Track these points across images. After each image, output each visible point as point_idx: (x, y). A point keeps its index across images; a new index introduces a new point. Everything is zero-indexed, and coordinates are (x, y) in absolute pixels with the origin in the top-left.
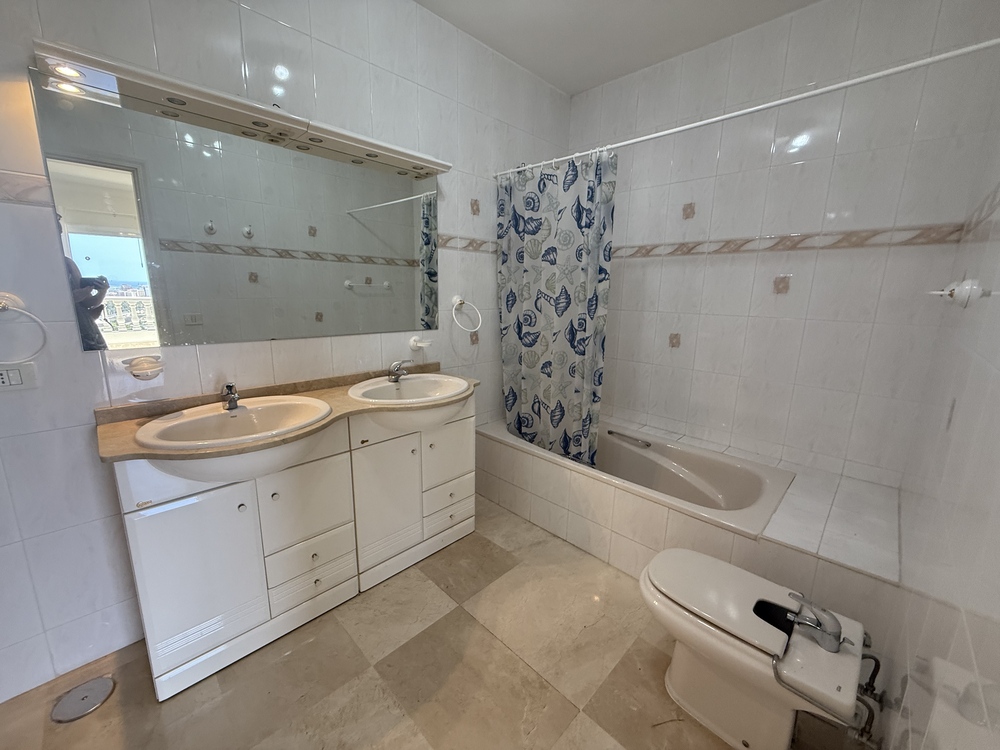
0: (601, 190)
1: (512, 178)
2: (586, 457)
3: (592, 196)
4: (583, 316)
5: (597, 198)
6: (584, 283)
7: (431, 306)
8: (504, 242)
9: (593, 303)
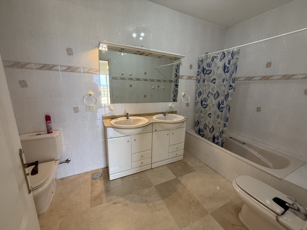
0: (233, 61)
1: (203, 57)
2: (220, 144)
3: (230, 63)
4: (223, 100)
5: (231, 63)
6: (224, 90)
7: (175, 94)
8: (199, 77)
9: (227, 96)
